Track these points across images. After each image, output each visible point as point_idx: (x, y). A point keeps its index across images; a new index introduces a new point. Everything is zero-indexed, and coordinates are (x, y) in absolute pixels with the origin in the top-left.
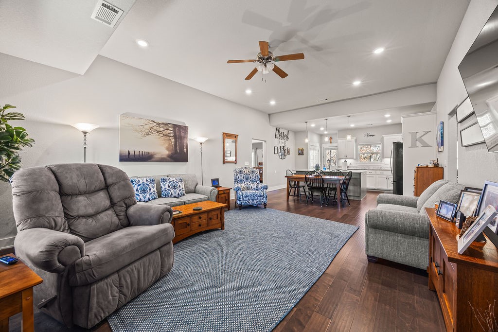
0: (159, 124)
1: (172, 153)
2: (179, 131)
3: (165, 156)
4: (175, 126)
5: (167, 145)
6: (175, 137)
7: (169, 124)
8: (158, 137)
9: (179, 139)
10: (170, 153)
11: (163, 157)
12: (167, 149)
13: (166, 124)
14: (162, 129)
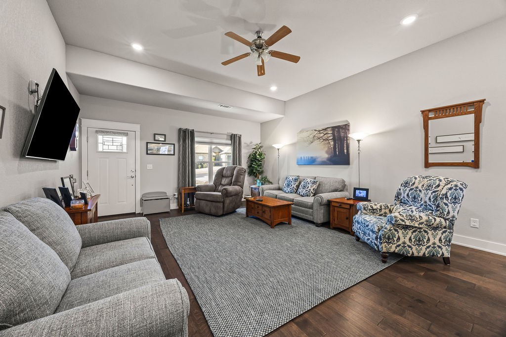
0: (319, 131)
1: (331, 157)
2: (339, 132)
3: (325, 160)
4: (333, 128)
5: (326, 149)
6: (334, 139)
7: (328, 128)
8: (319, 142)
9: (338, 140)
10: (329, 156)
11: (323, 160)
12: (327, 152)
13: (325, 129)
14: (322, 135)
